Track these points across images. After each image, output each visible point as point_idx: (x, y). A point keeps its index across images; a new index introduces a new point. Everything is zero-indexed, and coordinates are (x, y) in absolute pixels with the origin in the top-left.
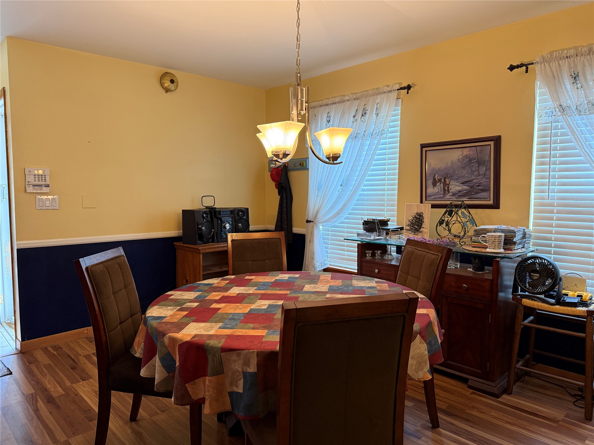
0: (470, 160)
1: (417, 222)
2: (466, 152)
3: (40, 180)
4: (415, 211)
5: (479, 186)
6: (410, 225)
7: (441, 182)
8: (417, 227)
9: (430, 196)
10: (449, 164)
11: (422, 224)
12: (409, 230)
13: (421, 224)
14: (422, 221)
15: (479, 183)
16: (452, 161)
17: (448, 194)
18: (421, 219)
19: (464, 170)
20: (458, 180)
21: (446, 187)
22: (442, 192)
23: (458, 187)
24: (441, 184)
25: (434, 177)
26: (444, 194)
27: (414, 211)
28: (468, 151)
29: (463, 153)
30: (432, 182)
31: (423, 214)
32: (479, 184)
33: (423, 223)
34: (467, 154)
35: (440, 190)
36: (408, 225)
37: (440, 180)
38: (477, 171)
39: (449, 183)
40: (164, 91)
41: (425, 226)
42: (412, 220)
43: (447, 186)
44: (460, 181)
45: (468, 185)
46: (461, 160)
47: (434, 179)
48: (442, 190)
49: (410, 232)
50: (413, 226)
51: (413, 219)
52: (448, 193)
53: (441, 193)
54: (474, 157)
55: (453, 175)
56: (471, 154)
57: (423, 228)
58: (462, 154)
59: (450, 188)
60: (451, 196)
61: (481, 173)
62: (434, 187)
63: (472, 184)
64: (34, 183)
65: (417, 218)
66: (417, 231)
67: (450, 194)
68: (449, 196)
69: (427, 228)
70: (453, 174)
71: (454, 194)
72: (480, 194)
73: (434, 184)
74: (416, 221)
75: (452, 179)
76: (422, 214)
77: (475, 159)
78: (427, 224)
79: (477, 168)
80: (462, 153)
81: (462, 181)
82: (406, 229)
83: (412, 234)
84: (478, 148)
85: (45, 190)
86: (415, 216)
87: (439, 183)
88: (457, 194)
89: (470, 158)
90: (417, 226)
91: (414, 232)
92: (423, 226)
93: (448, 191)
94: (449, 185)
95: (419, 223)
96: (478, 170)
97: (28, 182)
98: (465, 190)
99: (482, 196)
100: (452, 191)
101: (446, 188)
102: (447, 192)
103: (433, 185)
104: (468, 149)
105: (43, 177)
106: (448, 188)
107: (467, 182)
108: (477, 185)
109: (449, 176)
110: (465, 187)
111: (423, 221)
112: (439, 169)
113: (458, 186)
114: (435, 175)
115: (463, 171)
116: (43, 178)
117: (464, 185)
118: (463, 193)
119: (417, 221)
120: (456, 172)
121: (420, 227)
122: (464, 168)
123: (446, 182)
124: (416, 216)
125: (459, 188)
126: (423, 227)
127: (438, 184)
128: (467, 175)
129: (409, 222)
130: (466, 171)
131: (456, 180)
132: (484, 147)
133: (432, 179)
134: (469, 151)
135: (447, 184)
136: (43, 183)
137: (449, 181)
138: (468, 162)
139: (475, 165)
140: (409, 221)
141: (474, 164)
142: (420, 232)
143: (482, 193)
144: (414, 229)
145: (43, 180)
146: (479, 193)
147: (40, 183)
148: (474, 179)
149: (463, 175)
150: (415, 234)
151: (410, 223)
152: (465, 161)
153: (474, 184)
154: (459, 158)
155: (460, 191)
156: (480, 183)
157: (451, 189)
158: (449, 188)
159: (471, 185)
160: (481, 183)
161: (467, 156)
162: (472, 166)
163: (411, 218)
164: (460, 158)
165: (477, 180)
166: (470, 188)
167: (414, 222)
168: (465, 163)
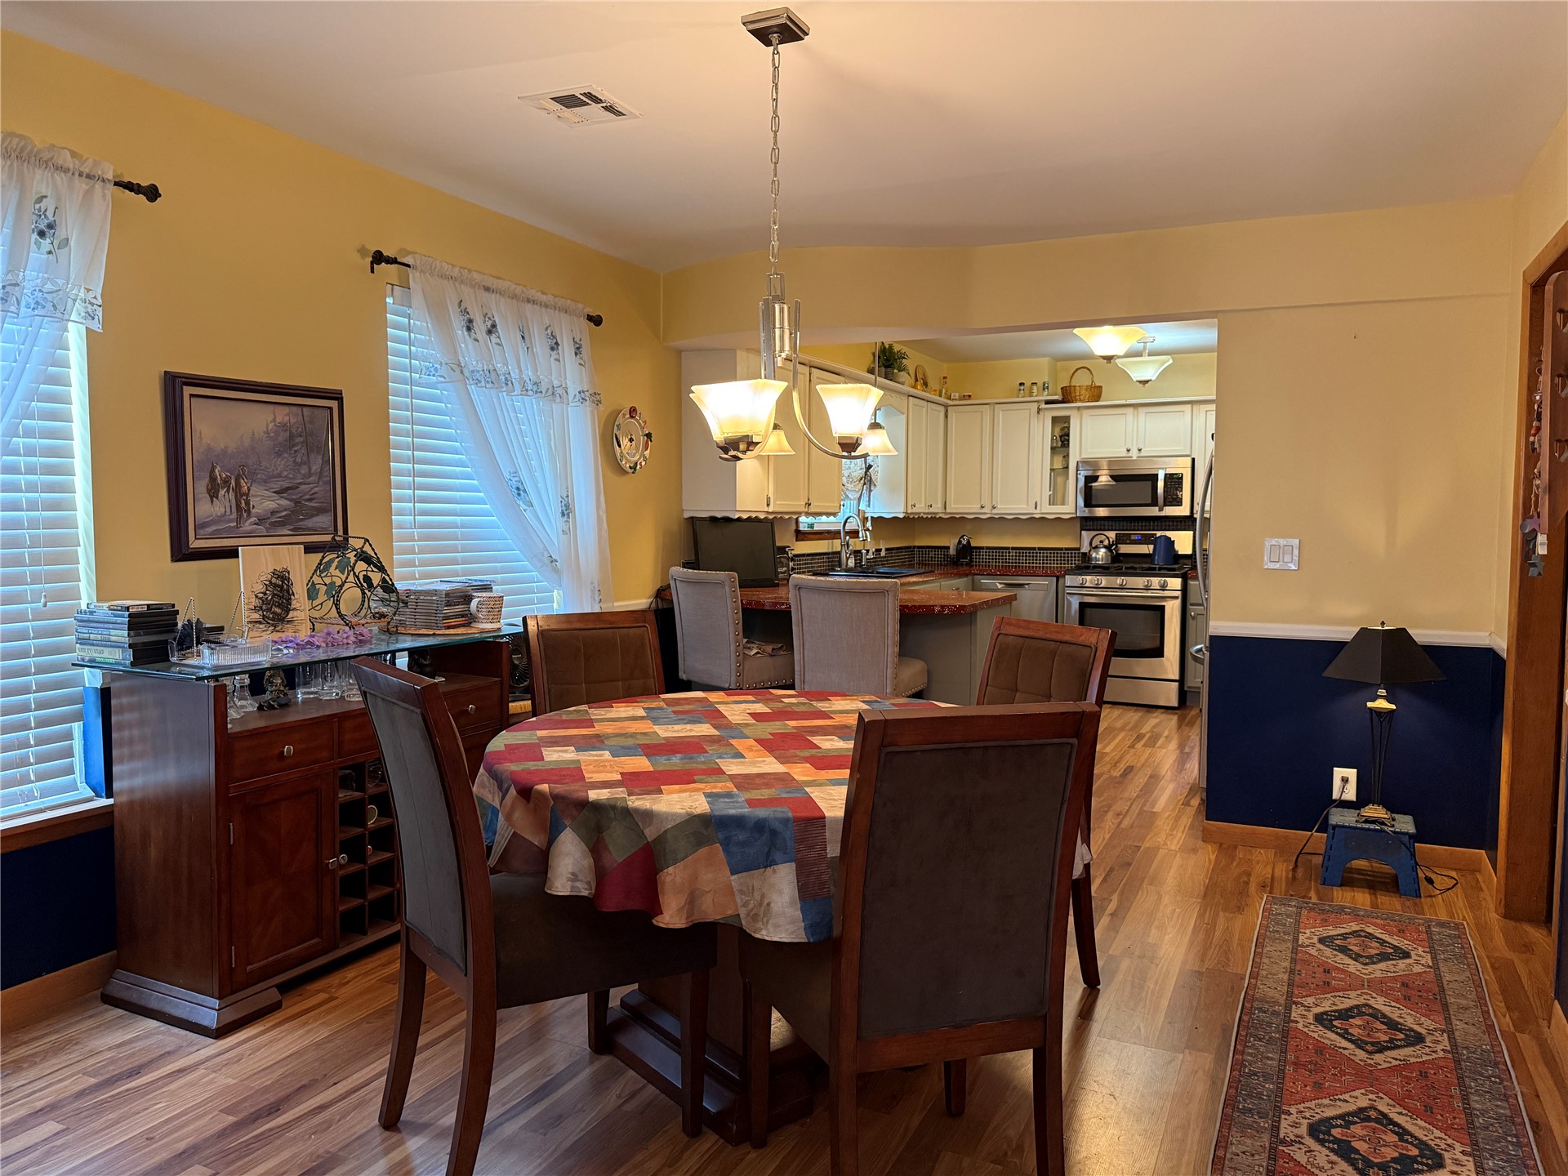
0: (292, 437)
1: (278, 596)
2: (282, 415)
4: (269, 568)
5: (310, 500)
6: (261, 608)
7: (229, 487)
8: (278, 610)
9: (204, 525)
10: (247, 442)
11: (290, 599)
12: (260, 623)
13: (289, 601)
14: (288, 592)
15: (312, 492)
16: (253, 434)
17: (247, 520)
18: (285, 586)
19: (280, 459)
20: (269, 485)
21: (243, 502)
22: (234, 515)
23: (268, 503)
24: (228, 491)
25: (212, 471)
26: (239, 519)
27: (267, 567)
28: (286, 415)
29: (275, 417)
30: (208, 486)
31: (289, 573)
32: (313, 496)
33: (292, 597)
34: (285, 420)
35: (228, 510)
36: (256, 609)
37: (226, 482)
38: (305, 464)
39: (249, 490)
41: (298, 605)
42: (265, 594)
43: (244, 498)
44: (273, 486)
45: (289, 497)
46: (272, 434)
47: (213, 479)
48: (234, 509)
49: (261, 626)
50: (269, 610)
51: (267, 590)
52: (247, 516)
53: (232, 517)
54: (300, 430)
55: (255, 470)
56: (292, 421)
57: (294, 609)
58: (274, 420)
59: (251, 503)
60: (255, 524)
61: (314, 469)
62: (212, 502)
63: (297, 494)
65: (275, 586)
66: (279, 620)
67: (253, 519)
68: (251, 524)
69: (302, 608)
70: (255, 466)
71: (261, 521)
72: (315, 519)
73: (213, 493)
74: (274, 595)
75: (253, 481)
76: (287, 575)
77: (301, 436)
78: (301, 599)
79: (305, 459)
80: (273, 416)
81: (277, 486)
82: (251, 622)
83: (269, 632)
84: (305, 409)
86: (270, 582)
87: (225, 489)
88: (269, 518)
89: (290, 432)
90: (279, 606)
91: (272, 625)
92: (294, 604)
93: (248, 512)
94: (247, 495)
95: (282, 597)
96: (307, 463)
98: (285, 510)
99: (318, 525)
100: (257, 512)
101: (243, 505)
102: (245, 515)
103: (209, 493)
104: (286, 409)
106: (247, 503)
107: (288, 489)
108: (307, 497)
109: (249, 472)
110: (284, 502)
111: (291, 592)
112: (224, 452)
113: (269, 498)
114: (213, 468)
115: (278, 463)
117: (282, 497)
118: (279, 518)
119: (276, 595)
120: (264, 463)
121: (287, 608)
122: (279, 454)
123: (241, 487)
124: (274, 580)
125: (272, 505)
126: (292, 606)
127: (222, 492)
128: (285, 473)
129: (257, 601)
130: (283, 462)
131: (263, 484)
132: (317, 411)
133: (208, 479)
134: (288, 414)
135: (244, 494)
137: (249, 485)
138: (286, 441)
139: (301, 449)
140: (256, 596)
141: (299, 447)
142: (288, 621)
143: (318, 515)
144: (271, 616)
146: (312, 516)
148: (300, 484)
149: (278, 471)
150: (277, 629)
151: (258, 603)
152: (280, 439)
153: (302, 496)
154: (267, 428)
155: (273, 513)
156: (313, 494)
157: (253, 506)
158: (249, 504)
159: (294, 497)
160: (316, 493)
161: (284, 426)
162: (296, 451)
163: (260, 588)
164: (270, 427)
165: (307, 486)
166: (294, 505)
167: (270, 597)
168: (280, 443)
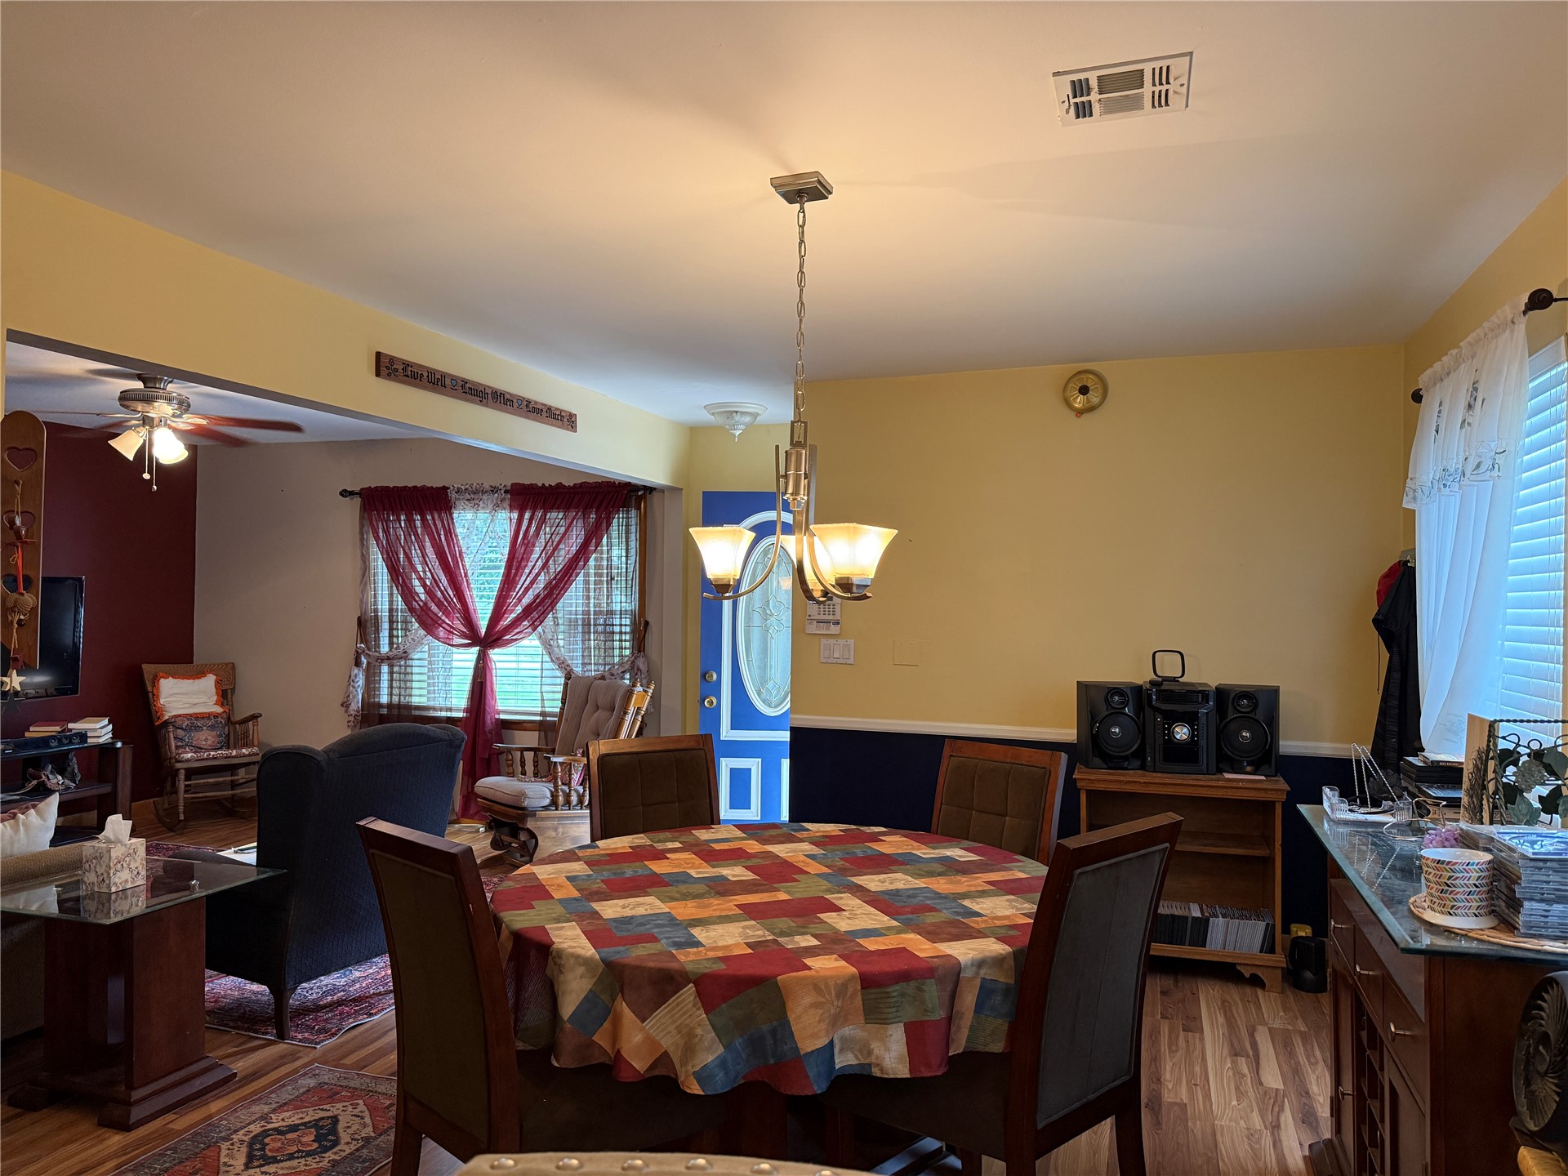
3: (827, 613)
40: (1074, 413)
64: (818, 617)
85: (834, 629)
97: (809, 616)
105: (831, 607)
116: (831, 610)
136: (831, 617)
145: (831, 613)
147: (827, 617)
